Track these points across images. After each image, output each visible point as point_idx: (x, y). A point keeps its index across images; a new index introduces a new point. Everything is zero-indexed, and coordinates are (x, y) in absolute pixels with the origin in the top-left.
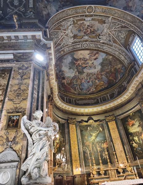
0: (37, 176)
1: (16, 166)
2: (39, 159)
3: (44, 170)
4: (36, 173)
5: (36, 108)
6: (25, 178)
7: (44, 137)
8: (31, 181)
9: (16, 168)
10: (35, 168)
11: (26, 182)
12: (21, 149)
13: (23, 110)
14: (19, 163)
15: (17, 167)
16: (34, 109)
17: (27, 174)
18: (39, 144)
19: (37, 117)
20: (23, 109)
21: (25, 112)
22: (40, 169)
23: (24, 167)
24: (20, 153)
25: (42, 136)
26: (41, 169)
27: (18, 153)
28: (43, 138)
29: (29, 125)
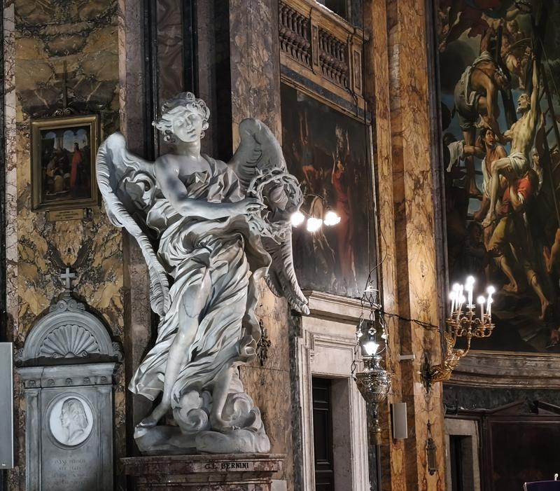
0: (198, 422)
1: (110, 379)
2: (206, 354)
3: (234, 401)
4: (193, 413)
5: (180, 58)
6: (149, 428)
7: (216, 252)
8: (176, 442)
9: (109, 387)
10: (186, 391)
11: (155, 445)
12: (120, 306)
13: (105, 95)
14: (122, 367)
15: (115, 382)
16: (168, 68)
17: (157, 415)
18: (194, 289)
19: (174, 138)
20: (104, 84)
21: (114, 107)
22: (214, 395)
23: (141, 383)
24: (121, 322)
25: (203, 246)
26: (220, 394)
27: (109, 321)
28: (212, 260)
29: (142, 185)
